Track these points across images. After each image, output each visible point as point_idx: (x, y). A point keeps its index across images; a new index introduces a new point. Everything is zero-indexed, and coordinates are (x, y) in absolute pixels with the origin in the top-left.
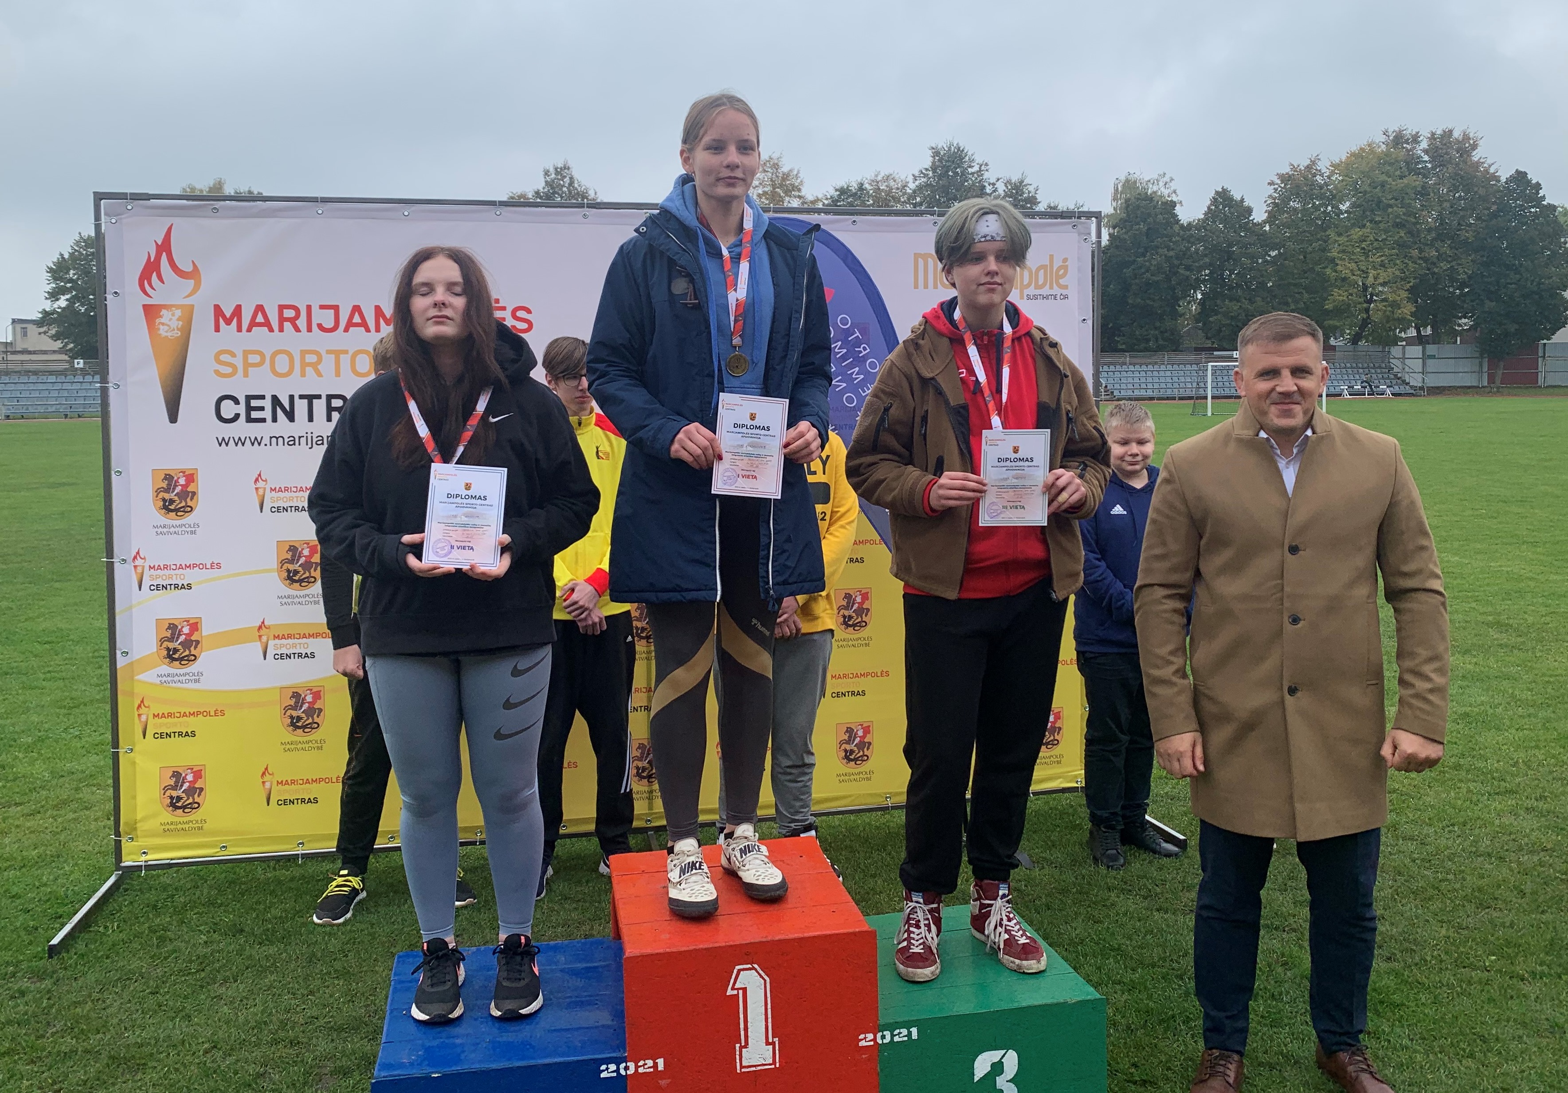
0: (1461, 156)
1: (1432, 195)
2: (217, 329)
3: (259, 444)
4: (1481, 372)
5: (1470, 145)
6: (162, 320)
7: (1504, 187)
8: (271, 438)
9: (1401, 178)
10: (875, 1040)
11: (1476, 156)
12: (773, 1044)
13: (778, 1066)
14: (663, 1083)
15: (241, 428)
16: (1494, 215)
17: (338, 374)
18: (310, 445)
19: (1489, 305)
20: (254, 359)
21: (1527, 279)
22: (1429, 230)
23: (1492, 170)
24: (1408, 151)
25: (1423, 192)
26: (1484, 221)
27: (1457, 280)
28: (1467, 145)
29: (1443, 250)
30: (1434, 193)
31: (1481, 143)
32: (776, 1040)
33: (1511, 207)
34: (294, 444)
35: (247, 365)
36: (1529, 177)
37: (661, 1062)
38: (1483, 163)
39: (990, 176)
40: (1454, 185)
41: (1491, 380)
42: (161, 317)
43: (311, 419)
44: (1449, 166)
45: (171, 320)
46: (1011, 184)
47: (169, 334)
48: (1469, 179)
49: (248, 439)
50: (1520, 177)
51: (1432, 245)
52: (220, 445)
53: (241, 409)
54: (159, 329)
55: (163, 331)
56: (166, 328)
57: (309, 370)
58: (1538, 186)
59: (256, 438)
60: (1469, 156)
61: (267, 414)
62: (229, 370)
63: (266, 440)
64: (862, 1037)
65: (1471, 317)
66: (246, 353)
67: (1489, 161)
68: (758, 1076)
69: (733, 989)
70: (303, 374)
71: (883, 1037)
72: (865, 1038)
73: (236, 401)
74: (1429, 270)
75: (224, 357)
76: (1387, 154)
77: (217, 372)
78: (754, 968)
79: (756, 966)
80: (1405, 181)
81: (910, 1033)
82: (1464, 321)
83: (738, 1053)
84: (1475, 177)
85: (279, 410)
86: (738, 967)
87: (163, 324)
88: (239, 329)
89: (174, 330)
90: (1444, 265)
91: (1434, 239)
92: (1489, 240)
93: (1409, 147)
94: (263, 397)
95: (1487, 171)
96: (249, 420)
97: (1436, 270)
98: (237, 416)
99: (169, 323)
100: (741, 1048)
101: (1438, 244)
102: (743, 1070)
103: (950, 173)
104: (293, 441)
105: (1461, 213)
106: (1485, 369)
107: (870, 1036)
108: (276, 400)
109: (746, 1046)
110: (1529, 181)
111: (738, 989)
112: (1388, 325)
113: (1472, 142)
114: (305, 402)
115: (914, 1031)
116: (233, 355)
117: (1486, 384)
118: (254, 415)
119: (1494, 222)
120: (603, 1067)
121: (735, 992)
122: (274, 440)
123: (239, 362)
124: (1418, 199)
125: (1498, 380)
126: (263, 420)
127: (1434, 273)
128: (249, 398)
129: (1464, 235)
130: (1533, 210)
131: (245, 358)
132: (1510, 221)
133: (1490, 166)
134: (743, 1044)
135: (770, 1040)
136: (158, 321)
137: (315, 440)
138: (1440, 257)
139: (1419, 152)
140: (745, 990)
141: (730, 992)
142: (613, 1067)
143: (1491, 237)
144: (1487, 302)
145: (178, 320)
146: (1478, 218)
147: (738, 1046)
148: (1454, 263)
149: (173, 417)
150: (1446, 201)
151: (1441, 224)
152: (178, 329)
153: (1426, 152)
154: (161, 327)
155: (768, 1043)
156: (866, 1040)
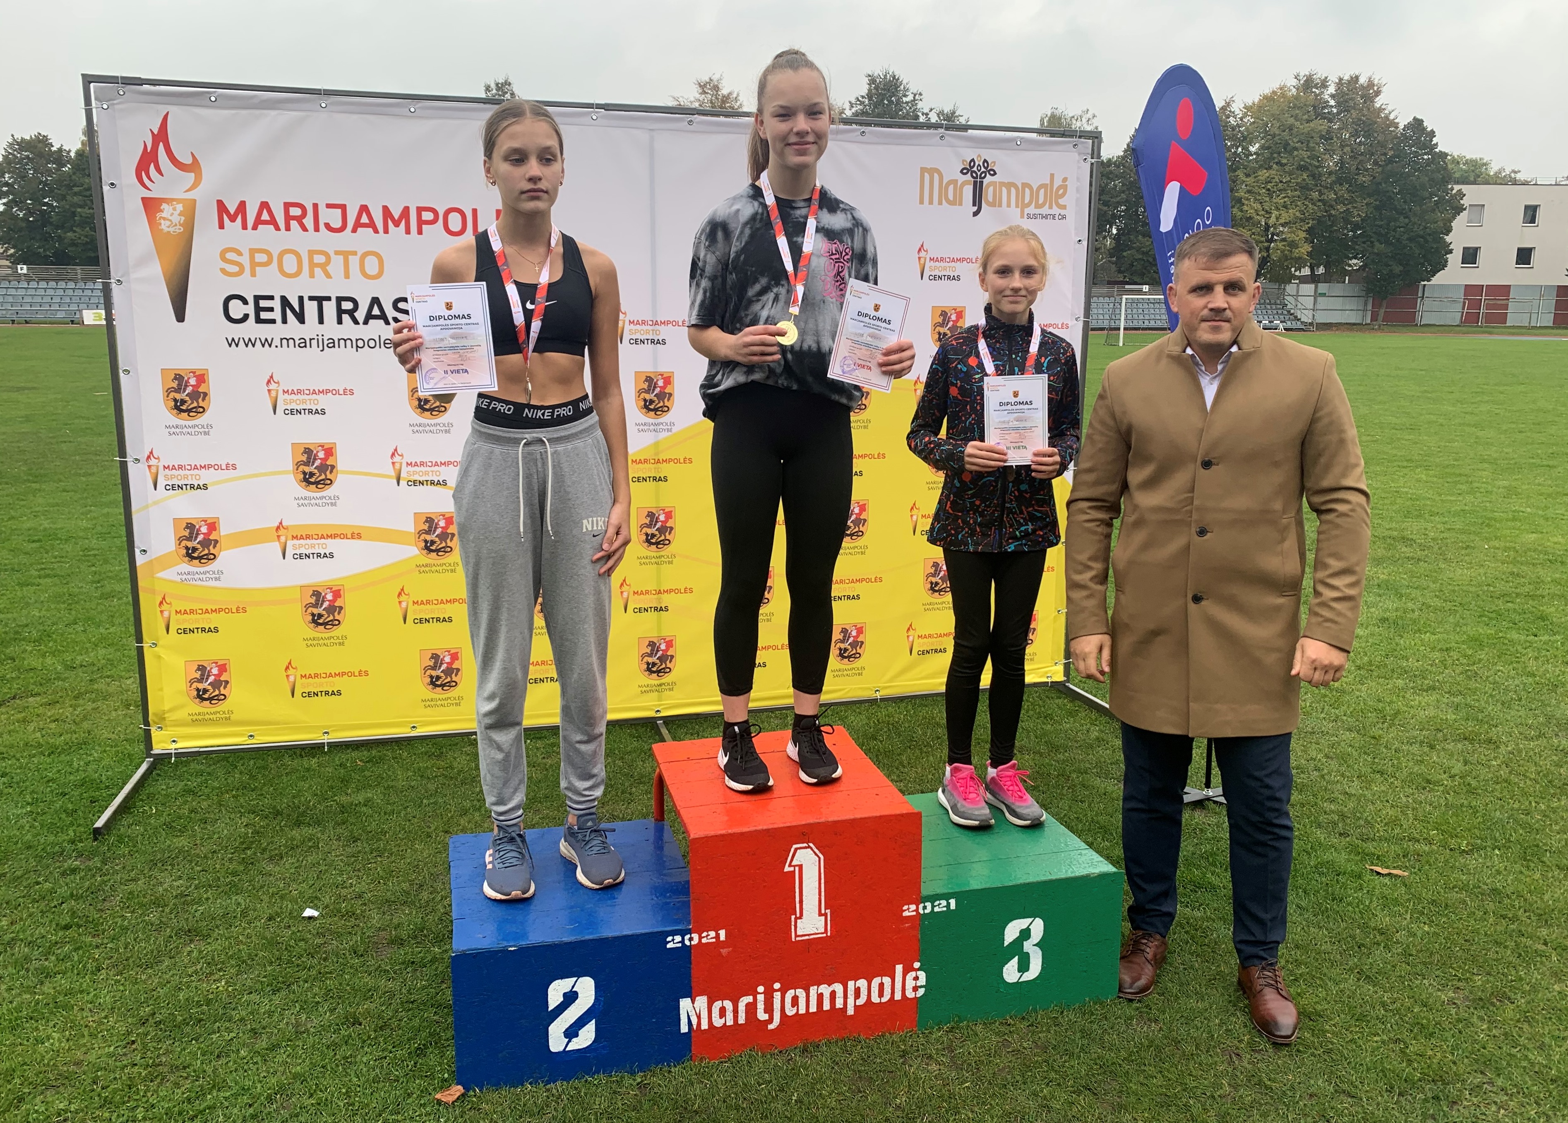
0: (1365, 102)
1: (1335, 139)
2: (221, 226)
3: (270, 346)
4: (1365, 310)
5: (1374, 91)
6: (164, 215)
7: (1402, 134)
8: (282, 339)
9: (1308, 121)
10: (917, 910)
11: (1379, 102)
12: (825, 915)
13: (829, 934)
14: (724, 951)
15: (250, 328)
16: (1390, 161)
17: (347, 276)
18: (321, 348)
19: (1379, 247)
20: (261, 258)
21: (1415, 223)
22: (1330, 173)
23: (1392, 117)
24: (1316, 95)
25: (1327, 137)
26: (1380, 166)
27: (1351, 223)
28: (1371, 91)
29: (1340, 193)
30: (1338, 138)
31: (1384, 89)
32: (828, 911)
33: (1406, 153)
34: (305, 346)
35: (254, 265)
36: (1425, 124)
37: (722, 934)
38: (1384, 109)
39: (923, 106)
40: (1356, 130)
41: (1374, 318)
42: (162, 211)
43: (321, 321)
44: (1352, 111)
45: (172, 214)
46: (943, 114)
47: (171, 230)
48: (1370, 124)
49: (258, 340)
50: (1417, 124)
51: (1332, 188)
52: (230, 345)
53: (250, 309)
54: (160, 224)
55: (164, 226)
56: (168, 223)
57: (318, 271)
58: (1432, 134)
59: (266, 340)
60: (1373, 102)
61: (277, 315)
62: (235, 269)
63: (277, 342)
64: (905, 907)
65: (1361, 258)
66: (253, 252)
67: (1390, 108)
68: (811, 944)
69: (790, 866)
70: (312, 275)
71: (925, 908)
72: (908, 909)
73: (245, 302)
74: (1326, 212)
75: (230, 256)
76: (1296, 98)
77: (223, 271)
78: (809, 847)
79: (811, 845)
80: (1312, 125)
81: (949, 904)
82: (1354, 261)
83: (793, 923)
84: (1376, 123)
85: (288, 311)
86: (795, 846)
87: (164, 219)
88: (245, 227)
89: (176, 225)
90: (1341, 208)
91: (1334, 183)
92: (1383, 185)
93: (1317, 91)
94: (271, 298)
95: (1387, 117)
96: (259, 320)
97: (1333, 212)
98: (246, 317)
99: (170, 218)
100: (796, 919)
101: (1337, 187)
102: (798, 939)
103: (886, 102)
104: (304, 344)
105: (1360, 158)
106: (1370, 307)
107: (913, 907)
108: (285, 301)
109: (800, 918)
110: (1424, 129)
111: (794, 866)
112: (1286, 264)
113: (1376, 88)
114: (315, 303)
115: (953, 902)
116: (240, 254)
117: (1369, 321)
118: (264, 315)
119: (1389, 167)
120: (669, 939)
121: (792, 869)
122: (285, 341)
123: (245, 260)
124: (1322, 143)
125: (1380, 318)
126: (273, 321)
127: (1330, 215)
128: (257, 298)
129: (1361, 179)
130: (1426, 157)
131: (252, 258)
132: (1404, 167)
133: (1390, 113)
134: (798, 915)
135: (823, 912)
136: (158, 215)
137: (326, 342)
138: (1339, 200)
139: (1327, 97)
140: (801, 867)
141: (787, 869)
142: (678, 938)
143: (1385, 183)
144: (1377, 244)
145: (179, 215)
146: (1376, 163)
147: (793, 917)
148: (1349, 206)
149: (180, 316)
150: (1347, 145)
151: (1341, 168)
152: (180, 225)
153: (1332, 96)
154: (162, 222)
155: (820, 914)
156: (909, 911)
